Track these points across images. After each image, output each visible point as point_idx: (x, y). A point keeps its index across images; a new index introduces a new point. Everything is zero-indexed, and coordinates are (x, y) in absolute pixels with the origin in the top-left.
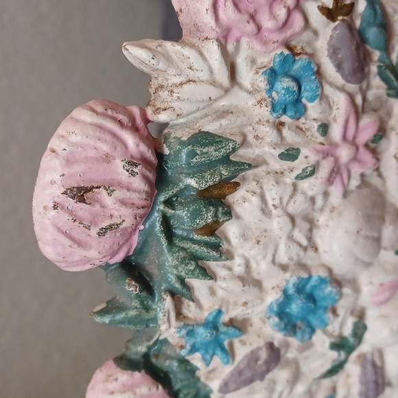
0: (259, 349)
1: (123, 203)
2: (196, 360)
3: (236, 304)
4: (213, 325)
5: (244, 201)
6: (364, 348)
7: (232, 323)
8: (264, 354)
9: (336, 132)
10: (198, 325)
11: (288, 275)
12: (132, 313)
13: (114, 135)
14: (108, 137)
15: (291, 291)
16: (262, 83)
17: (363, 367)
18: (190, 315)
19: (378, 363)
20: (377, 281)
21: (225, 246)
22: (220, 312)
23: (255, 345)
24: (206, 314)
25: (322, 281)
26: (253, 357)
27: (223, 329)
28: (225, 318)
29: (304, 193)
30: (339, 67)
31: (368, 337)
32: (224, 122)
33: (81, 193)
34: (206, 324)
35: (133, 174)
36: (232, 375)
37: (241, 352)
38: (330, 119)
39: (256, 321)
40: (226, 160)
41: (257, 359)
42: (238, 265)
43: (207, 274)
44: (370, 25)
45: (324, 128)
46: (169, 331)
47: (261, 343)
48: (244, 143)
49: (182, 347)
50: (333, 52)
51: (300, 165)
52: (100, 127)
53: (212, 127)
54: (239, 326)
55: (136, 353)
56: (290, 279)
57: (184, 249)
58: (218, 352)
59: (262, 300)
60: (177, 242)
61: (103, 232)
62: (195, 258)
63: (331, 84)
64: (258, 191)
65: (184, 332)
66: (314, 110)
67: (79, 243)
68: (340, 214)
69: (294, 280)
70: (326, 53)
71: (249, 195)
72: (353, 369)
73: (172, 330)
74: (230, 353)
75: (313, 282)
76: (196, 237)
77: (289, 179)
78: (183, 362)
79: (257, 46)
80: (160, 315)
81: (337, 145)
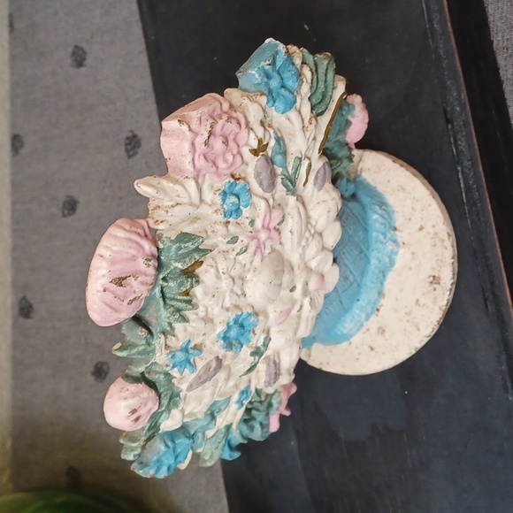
0: (211, 361)
1: (142, 283)
2: (175, 372)
3: (198, 335)
4: (185, 350)
5: (205, 272)
6: (269, 352)
7: (195, 347)
8: (214, 364)
9: (258, 223)
10: (177, 351)
11: (229, 314)
12: (141, 348)
13: (138, 243)
14: (135, 245)
15: (231, 324)
16: (218, 199)
17: (268, 365)
18: (171, 345)
19: (277, 361)
20: (278, 310)
21: (194, 301)
22: (189, 341)
23: (208, 359)
24: (181, 343)
25: (249, 315)
26: (208, 367)
27: (191, 351)
28: (192, 345)
29: (240, 263)
30: (261, 184)
31: (271, 344)
32: (196, 225)
33: (120, 281)
34: (182, 350)
35: (149, 266)
36: (195, 379)
37: (200, 364)
39: (208, 343)
40: (197, 250)
41: (210, 368)
42: (201, 311)
43: (184, 319)
44: (277, 154)
45: (252, 222)
46: (161, 357)
47: (212, 357)
48: (208, 237)
49: (167, 366)
50: (257, 175)
51: (238, 246)
52: (130, 240)
53: (188, 229)
54: (199, 348)
55: (137, 372)
56: (231, 316)
57: (172, 306)
58: (188, 366)
59: (214, 331)
60: (168, 301)
61: (131, 302)
62: (179, 310)
63: (256, 195)
64: (214, 264)
65: (170, 356)
66: (246, 212)
67: (116, 310)
68: (260, 273)
69: (233, 316)
70: (253, 176)
71: (209, 268)
72: (262, 366)
73: (163, 356)
74: (194, 366)
75: (244, 316)
76: (179, 297)
77: (232, 256)
78: (167, 374)
79: (215, 178)
80: (157, 347)
81: (259, 231)
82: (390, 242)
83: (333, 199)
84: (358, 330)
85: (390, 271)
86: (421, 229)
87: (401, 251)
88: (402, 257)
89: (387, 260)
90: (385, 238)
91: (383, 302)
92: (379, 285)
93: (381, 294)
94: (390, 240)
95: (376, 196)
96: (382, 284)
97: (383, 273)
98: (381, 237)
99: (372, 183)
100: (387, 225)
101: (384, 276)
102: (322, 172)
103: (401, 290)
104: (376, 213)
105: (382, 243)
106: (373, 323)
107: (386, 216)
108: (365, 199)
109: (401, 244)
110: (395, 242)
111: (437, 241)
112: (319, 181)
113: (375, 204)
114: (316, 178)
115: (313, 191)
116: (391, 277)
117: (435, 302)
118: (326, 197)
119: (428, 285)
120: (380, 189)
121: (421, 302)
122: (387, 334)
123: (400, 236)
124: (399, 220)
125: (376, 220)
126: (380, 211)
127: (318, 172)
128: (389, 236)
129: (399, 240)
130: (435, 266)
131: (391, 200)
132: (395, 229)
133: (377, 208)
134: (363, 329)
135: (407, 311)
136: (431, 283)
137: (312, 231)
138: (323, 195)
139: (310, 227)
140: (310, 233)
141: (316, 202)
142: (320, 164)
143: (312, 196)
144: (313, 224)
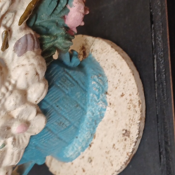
82: (101, 102)
83: (32, 64)
84: (77, 157)
85: (100, 121)
86: (122, 95)
87: (108, 108)
88: (109, 113)
89: (98, 113)
90: (98, 98)
91: (94, 141)
92: (92, 129)
93: (93, 135)
94: (102, 100)
95: (98, 69)
96: (94, 129)
97: (95, 121)
98: (96, 97)
99: (97, 60)
100: (101, 90)
101: (96, 124)
102: (23, 41)
103: (105, 136)
104: (94, 80)
105: (95, 101)
106: (87, 153)
107: (101, 83)
108: (89, 70)
109: (109, 104)
110: (105, 102)
111: (131, 105)
112: (20, 48)
113: (95, 75)
114: (17, 45)
115: (13, 56)
116: (100, 125)
117: (124, 149)
118: (25, 62)
119: (122, 135)
120: (102, 64)
121: (116, 146)
122: (93, 163)
123: (109, 98)
124: (110, 87)
125: (94, 85)
126: (97, 80)
127: (19, 41)
128: (101, 97)
129: (108, 101)
130: (128, 123)
131: (107, 73)
132: (107, 93)
133: (96, 77)
134: (80, 156)
135: (107, 150)
136: (124, 134)
137: (10, 88)
138: (23, 60)
139: (7, 84)
140: (7, 89)
141: (17, 65)
142: (22, 35)
143: (13, 60)
144: (13, 82)
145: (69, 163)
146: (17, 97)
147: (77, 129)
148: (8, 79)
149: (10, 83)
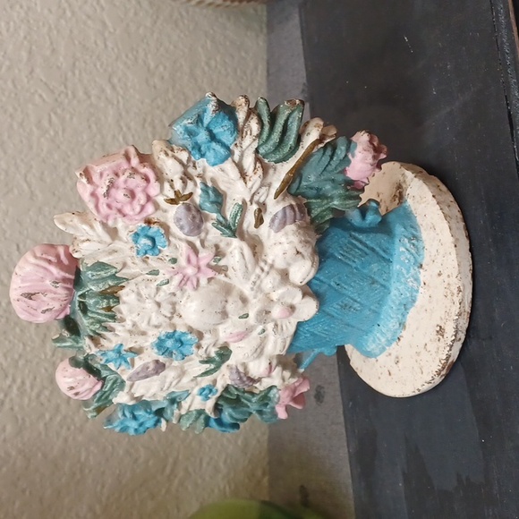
0: (149, 363)
1: (53, 299)
2: (111, 365)
4: (118, 351)
5: (127, 295)
6: (231, 362)
7: (130, 350)
8: (152, 366)
9: (182, 261)
10: (109, 350)
11: (160, 330)
13: (45, 269)
14: (42, 270)
15: (163, 338)
16: (130, 239)
17: (231, 372)
18: (105, 345)
20: (229, 331)
21: (119, 316)
22: (121, 345)
23: (146, 361)
24: (114, 345)
25: (183, 333)
26: (146, 367)
27: (124, 353)
28: (125, 348)
29: (165, 291)
30: (181, 228)
32: (111, 257)
33: (30, 296)
34: (113, 350)
35: (56, 287)
36: (133, 373)
37: (139, 363)
38: (179, 255)
40: (113, 277)
41: (148, 368)
42: (128, 324)
43: (112, 330)
44: (205, 202)
45: (174, 261)
47: (150, 360)
48: (125, 265)
50: (178, 220)
51: (161, 278)
52: (38, 265)
53: (104, 260)
54: (136, 351)
55: (79, 358)
57: (92, 318)
58: (124, 363)
59: (146, 341)
60: (90, 314)
61: (44, 312)
62: (100, 322)
63: (175, 237)
64: (136, 290)
66: (167, 252)
67: (33, 315)
68: (192, 302)
69: (164, 333)
70: (173, 220)
71: (130, 292)
72: (226, 371)
74: (131, 364)
75: (178, 334)
76: (99, 311)
77: (154, 285)
78: (104, 366)
79: (127, 221)
81: (184, 268)
82: (412, 279)
83: (291, 242)
84: (381, 353)
85: (412, 306)
86: (440, 275)
87: (421, 290)
88: (421, 298)
89: (409, 295)
90: (408, 272)
91: (404, 333)
92: (400, 316)
93: (402, 325)
94: (413, 276)
95: (412, 227)
96: (403, 315)
97: (406, 306)
98: (404, 271)
99: (414, 212)
100: (412, 261)
101: (406, 309)
102: (280, 215)
103: (417, 329)
104: (404, 245)
105: (404, 276)
106: (394, 349)
107: (413, 251)
108: (398, 229)
109: (422, 284)
110: (417, 280)
111: (449, 292)
112: (277, 222)
113: (406, 237)
114: (273, 220)
115: (269, 232)
116: (412, 311)
117: (437, 352)
118: (283, 240)
119: (435, 333)
120: (419, 220)
121: (428, 347)
122: (400, 364)
123: (423, 275)
124: (426, 259)
125: (402, 253)
126: (408, 245)
127: (275, 215)
128: (412, 271)
129: (422, 279)
130: (443, 317)
132: (421, 266)
133: (406, 240)
134: (385, 353)
135: (418, 351)
136: (438, 332)
137: (266, 268)
138: (281, 237)
139: (262, 264)
140: (263, 270)
141: (274, 242)
142: (279, 208)
143: (269, 236)
144: (270, 261)
145: (373, 359)
146: (274, 279)
147: (377, 313)
148: (263, 257)
149: (266, 262)
